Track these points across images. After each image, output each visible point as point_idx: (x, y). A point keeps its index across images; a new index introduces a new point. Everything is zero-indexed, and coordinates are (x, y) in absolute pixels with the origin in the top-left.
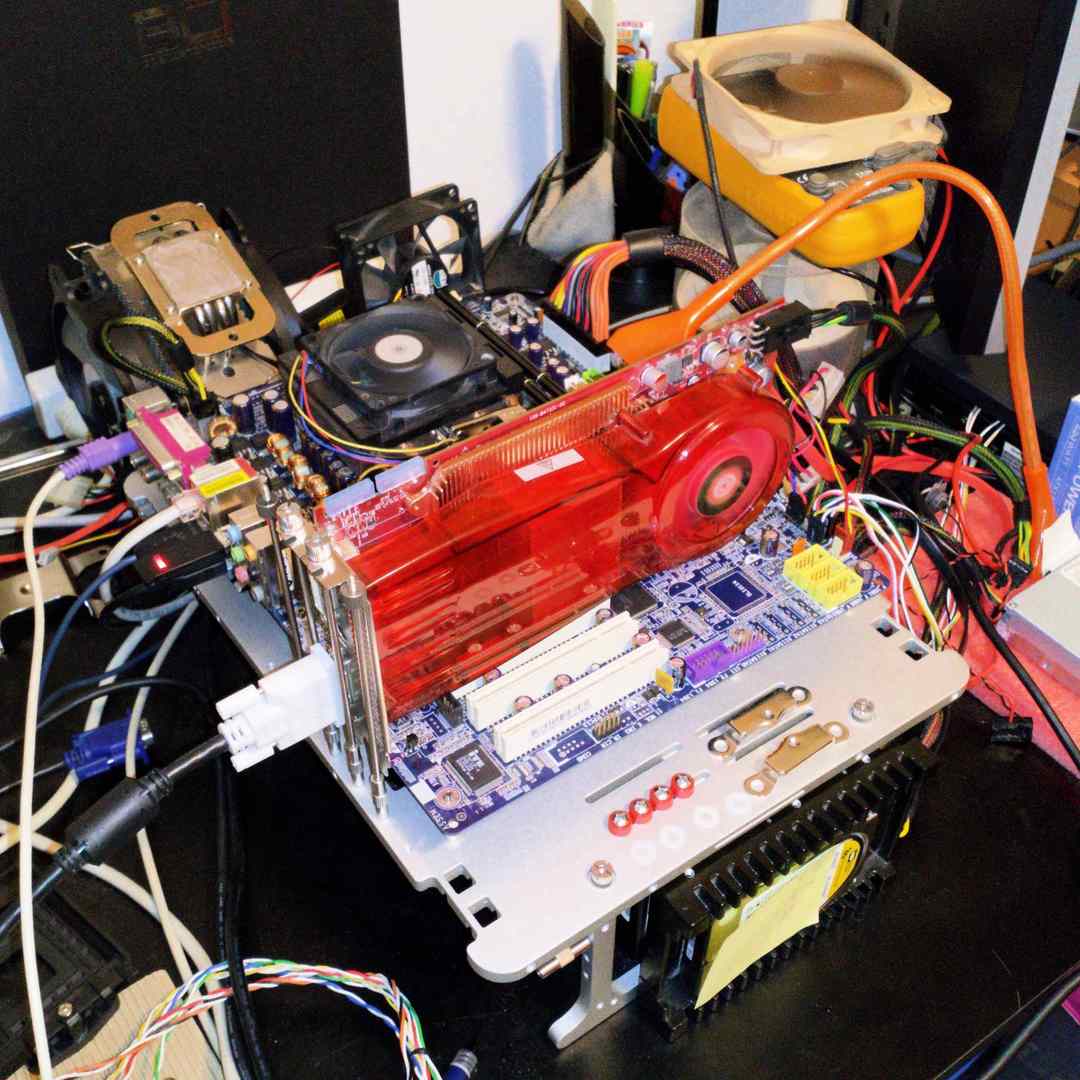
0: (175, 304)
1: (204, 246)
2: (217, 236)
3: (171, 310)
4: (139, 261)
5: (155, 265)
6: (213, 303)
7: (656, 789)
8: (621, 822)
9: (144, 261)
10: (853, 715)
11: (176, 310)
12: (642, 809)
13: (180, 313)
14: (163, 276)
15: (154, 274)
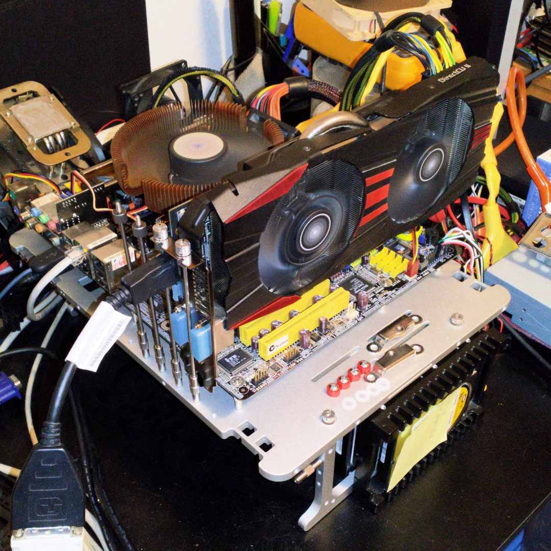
0: (32, 136)
1: (45, 104)
2: (52, 99)
3: (30, 140)
4: (8, 114)
5: (19, 115)
6: (53, 135)
7: (351, 370)
8: (334, 389)
9: (12, 113)
10: (451, 322)
11: (33, 139)
12: (344, 381)
13: (35, 141)
14: (23, 121)
15: (18, 121)
